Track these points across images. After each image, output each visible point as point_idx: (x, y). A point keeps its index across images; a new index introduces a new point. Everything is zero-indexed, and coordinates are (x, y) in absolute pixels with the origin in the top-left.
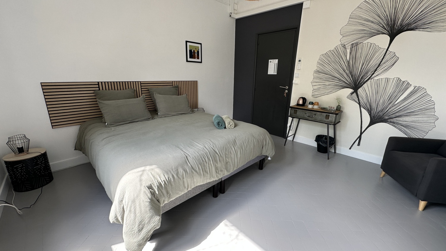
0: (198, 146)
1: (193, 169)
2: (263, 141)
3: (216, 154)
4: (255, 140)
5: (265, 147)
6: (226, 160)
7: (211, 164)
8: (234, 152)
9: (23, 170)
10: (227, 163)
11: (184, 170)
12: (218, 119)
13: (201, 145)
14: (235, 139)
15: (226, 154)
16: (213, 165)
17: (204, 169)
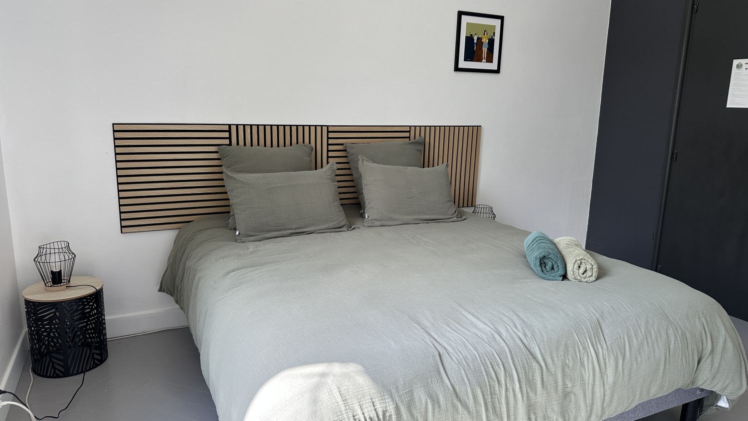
0: (475, 326)
1: (457, 397)
2: (704, 337)
3: (533, 360)
4: (671, 332)
5: (710, 359)
6: (564, 384)
7: (514, 391)
8: (593, 363)
9: (54, 325)
10: (566, 395)
11: (431, 398)
12: (544, 248)
13: (486, 324)
14: (601, 320)
15: (564, 366)
16: (519, 396)
17: (493, 403)
